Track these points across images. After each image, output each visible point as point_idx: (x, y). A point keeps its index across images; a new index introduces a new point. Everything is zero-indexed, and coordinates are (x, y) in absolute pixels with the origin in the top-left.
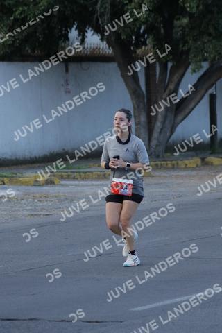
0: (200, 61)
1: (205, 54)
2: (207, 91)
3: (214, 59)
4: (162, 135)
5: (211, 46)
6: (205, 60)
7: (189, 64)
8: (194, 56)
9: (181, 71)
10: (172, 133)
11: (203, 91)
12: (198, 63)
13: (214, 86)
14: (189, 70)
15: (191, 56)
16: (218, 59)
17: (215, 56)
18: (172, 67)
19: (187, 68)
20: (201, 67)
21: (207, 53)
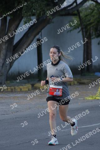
0: (30, 15)
1: (34, 11)
2: (35, 37)
3: (40, 14)
4: (3, 69)
5: (37, 5)
6: (34, 15)
7: (22, 18)
8: (26, 12)
9: (16, 23)
10: (11, 67)
11: (32, 37)
12: (29, 17)
13: (40, 34)
14: (22, 22)
15: (24, 12)
16: (43, 14)
17: (40, 12)
18: (10, 20)
19: (20, 21)
20: (31, 20)
21: (35, 10)
